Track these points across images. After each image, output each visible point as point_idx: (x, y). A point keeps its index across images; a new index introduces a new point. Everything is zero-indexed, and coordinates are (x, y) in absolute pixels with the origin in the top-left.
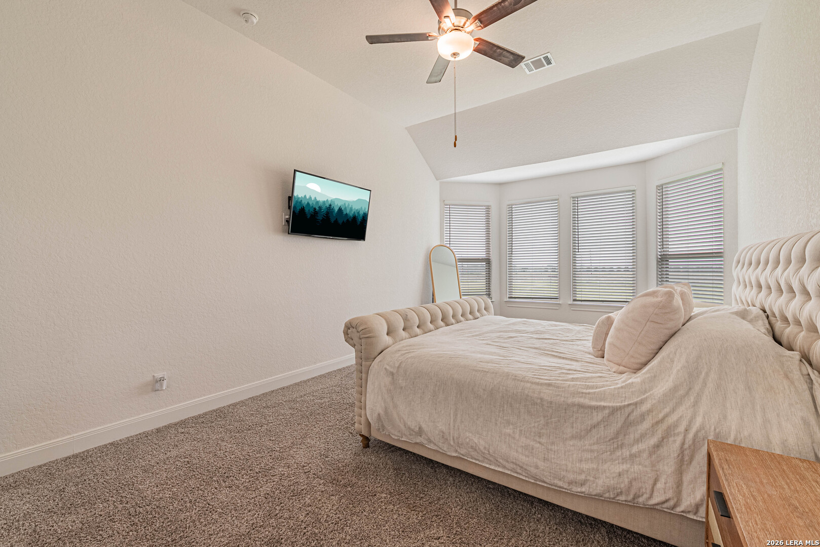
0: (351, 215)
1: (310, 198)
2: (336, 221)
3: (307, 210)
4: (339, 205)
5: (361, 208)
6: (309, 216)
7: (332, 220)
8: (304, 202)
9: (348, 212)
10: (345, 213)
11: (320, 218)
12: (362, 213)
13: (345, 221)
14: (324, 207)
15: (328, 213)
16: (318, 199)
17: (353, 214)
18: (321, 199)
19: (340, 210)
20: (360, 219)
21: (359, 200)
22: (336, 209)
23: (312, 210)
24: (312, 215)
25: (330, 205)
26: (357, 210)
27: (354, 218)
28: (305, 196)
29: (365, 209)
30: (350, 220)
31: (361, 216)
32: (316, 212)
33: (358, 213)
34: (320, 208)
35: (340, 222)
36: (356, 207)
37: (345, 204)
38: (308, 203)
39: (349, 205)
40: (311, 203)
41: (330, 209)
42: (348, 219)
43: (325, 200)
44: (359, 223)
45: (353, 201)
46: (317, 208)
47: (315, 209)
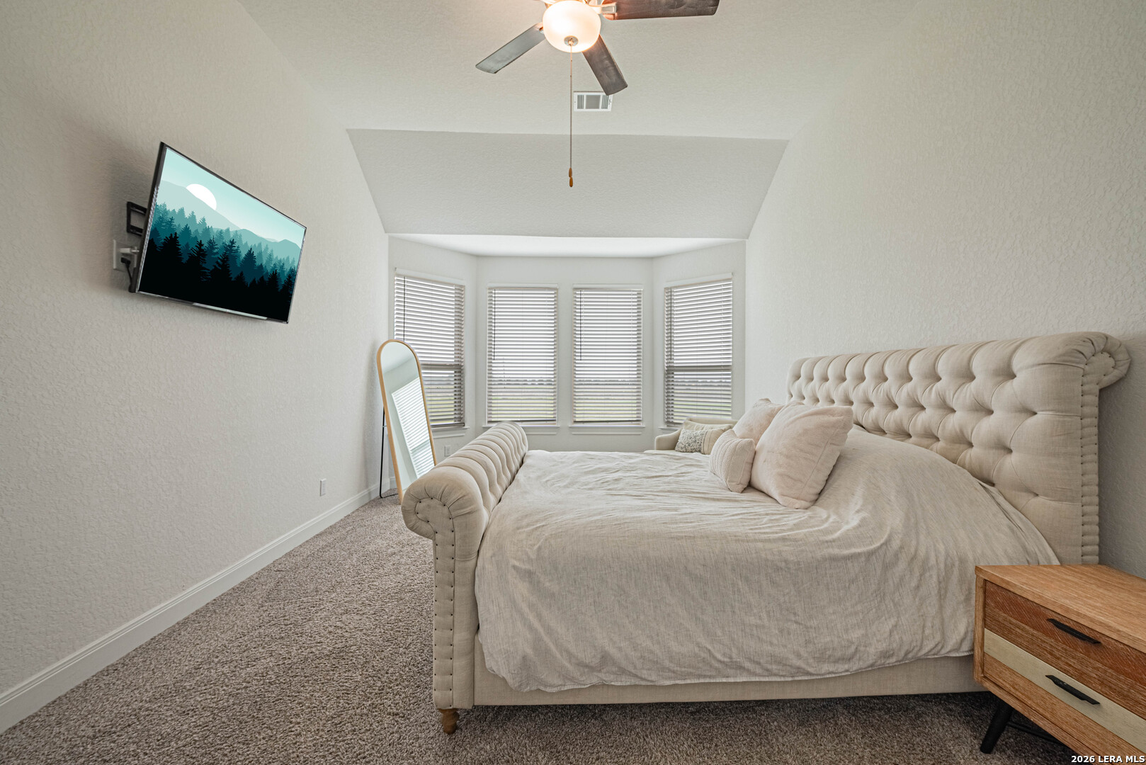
0: (269, 269)
1: (193, 217)
2: (240, 278)
3: (182, 243)
4: (249, 245)
5: (288, 258)
6: (185, 259)
7: (234, 276)
8: (179, 225)
9: (264, 263)
10: (258, 263)
11: (209, 265)
12: (289, 269)
13: (257, 279)
14: (219, 245)
15: (226, 258)
16: (209, 224)
17: (273, 268)
18: (215, 225)
19: (250, 255)
20: (283, 280)
21: (285, 241)
22: (243, 253)
23: (193, 246)
24: (192, 257)
25: (232, 242)
26: (280, 261)
27: (275, 276)
28: (182, 211)
29: (294, 261)
30: (266, 279)
31: (286, 274)
32: (201, 252)
33: (282, 267)
34: (211, 243)
35: (248, 280)
36: (279, 255)
37: (260, 244)
38: (187, 229)
39: (267, 248)
40: (192, 229)
41: (230, 249)
42: (262, 278)
43: (224, 228)
44: (280, 288)
45: (275, 243)
46: (206, 244)
47: (201, 244)
